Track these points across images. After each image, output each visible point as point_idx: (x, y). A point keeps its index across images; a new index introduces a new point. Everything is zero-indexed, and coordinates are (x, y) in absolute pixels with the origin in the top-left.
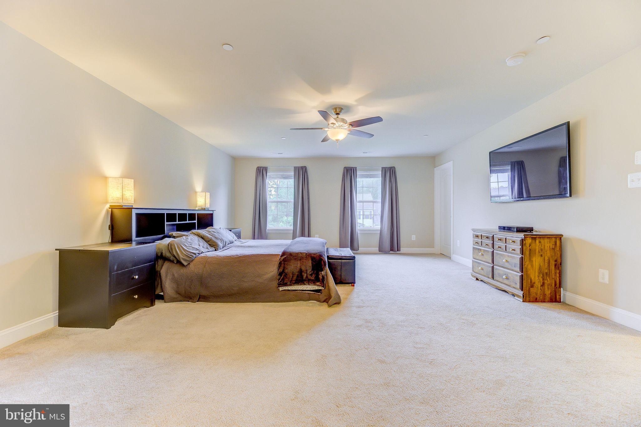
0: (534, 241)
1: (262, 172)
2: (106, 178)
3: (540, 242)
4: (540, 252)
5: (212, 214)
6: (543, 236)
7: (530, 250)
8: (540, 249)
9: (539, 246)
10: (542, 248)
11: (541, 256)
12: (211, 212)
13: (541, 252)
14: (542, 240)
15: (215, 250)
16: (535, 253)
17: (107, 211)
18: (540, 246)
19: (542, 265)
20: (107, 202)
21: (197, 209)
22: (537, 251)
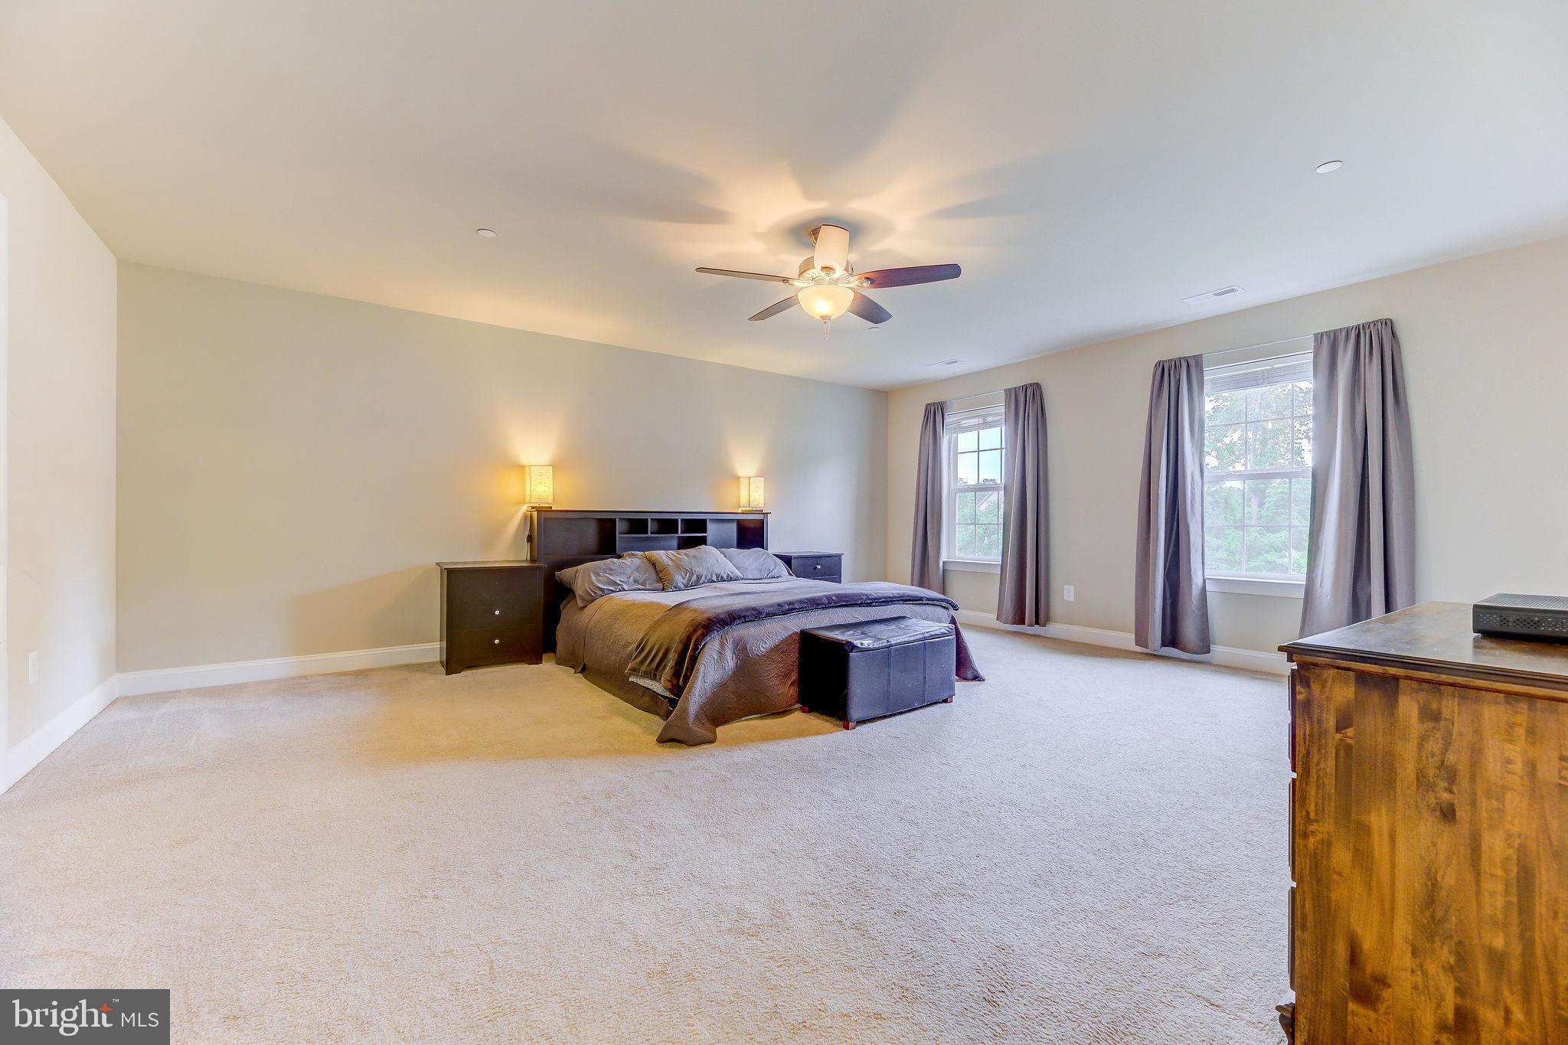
0: (1374, 698)
1: (935, 414)
2: (521, 468)
3: (1431, 716)
4: (1431, 787)
5: (762, 521)
6: (1461, 680)
7: (1346, 751)
8: (1433, 762)
9: (1423, 739)
10: (1451, 758)
11: (1448, 814)
12: (760, 517)
13: (1444, 784)
14: (1449, 706)
15: (663, 589)
16: (1390, 783)
17: (525, 516)
18: (1434, 746)
19: (1448, 879)
20: (523, 502)
21: (740, 511)
22: (1408, 770)
